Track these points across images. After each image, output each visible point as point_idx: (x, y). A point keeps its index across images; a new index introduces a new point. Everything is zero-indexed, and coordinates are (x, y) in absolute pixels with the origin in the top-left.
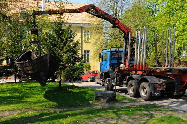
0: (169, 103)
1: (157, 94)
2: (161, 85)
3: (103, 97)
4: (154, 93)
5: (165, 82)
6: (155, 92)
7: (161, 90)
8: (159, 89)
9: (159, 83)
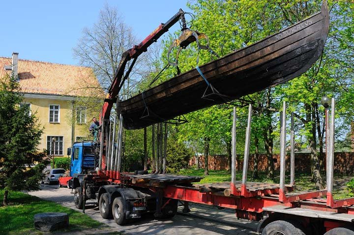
0: (148, 227)
1: (133, 215)
2: (139, 202)
3: (45, 224)
4: (129, 215)
5: (146, 197)
6: (130, 213)
7: (140, 209)
8: (136, 209)
9: (137, 199)
